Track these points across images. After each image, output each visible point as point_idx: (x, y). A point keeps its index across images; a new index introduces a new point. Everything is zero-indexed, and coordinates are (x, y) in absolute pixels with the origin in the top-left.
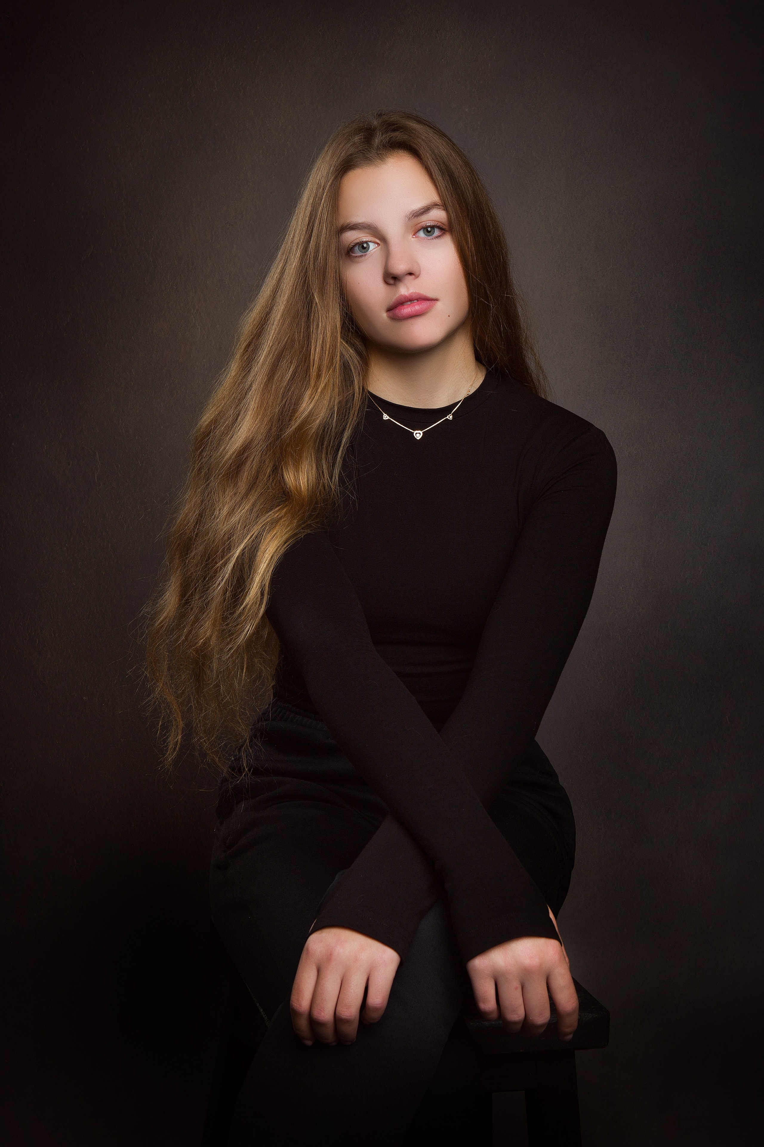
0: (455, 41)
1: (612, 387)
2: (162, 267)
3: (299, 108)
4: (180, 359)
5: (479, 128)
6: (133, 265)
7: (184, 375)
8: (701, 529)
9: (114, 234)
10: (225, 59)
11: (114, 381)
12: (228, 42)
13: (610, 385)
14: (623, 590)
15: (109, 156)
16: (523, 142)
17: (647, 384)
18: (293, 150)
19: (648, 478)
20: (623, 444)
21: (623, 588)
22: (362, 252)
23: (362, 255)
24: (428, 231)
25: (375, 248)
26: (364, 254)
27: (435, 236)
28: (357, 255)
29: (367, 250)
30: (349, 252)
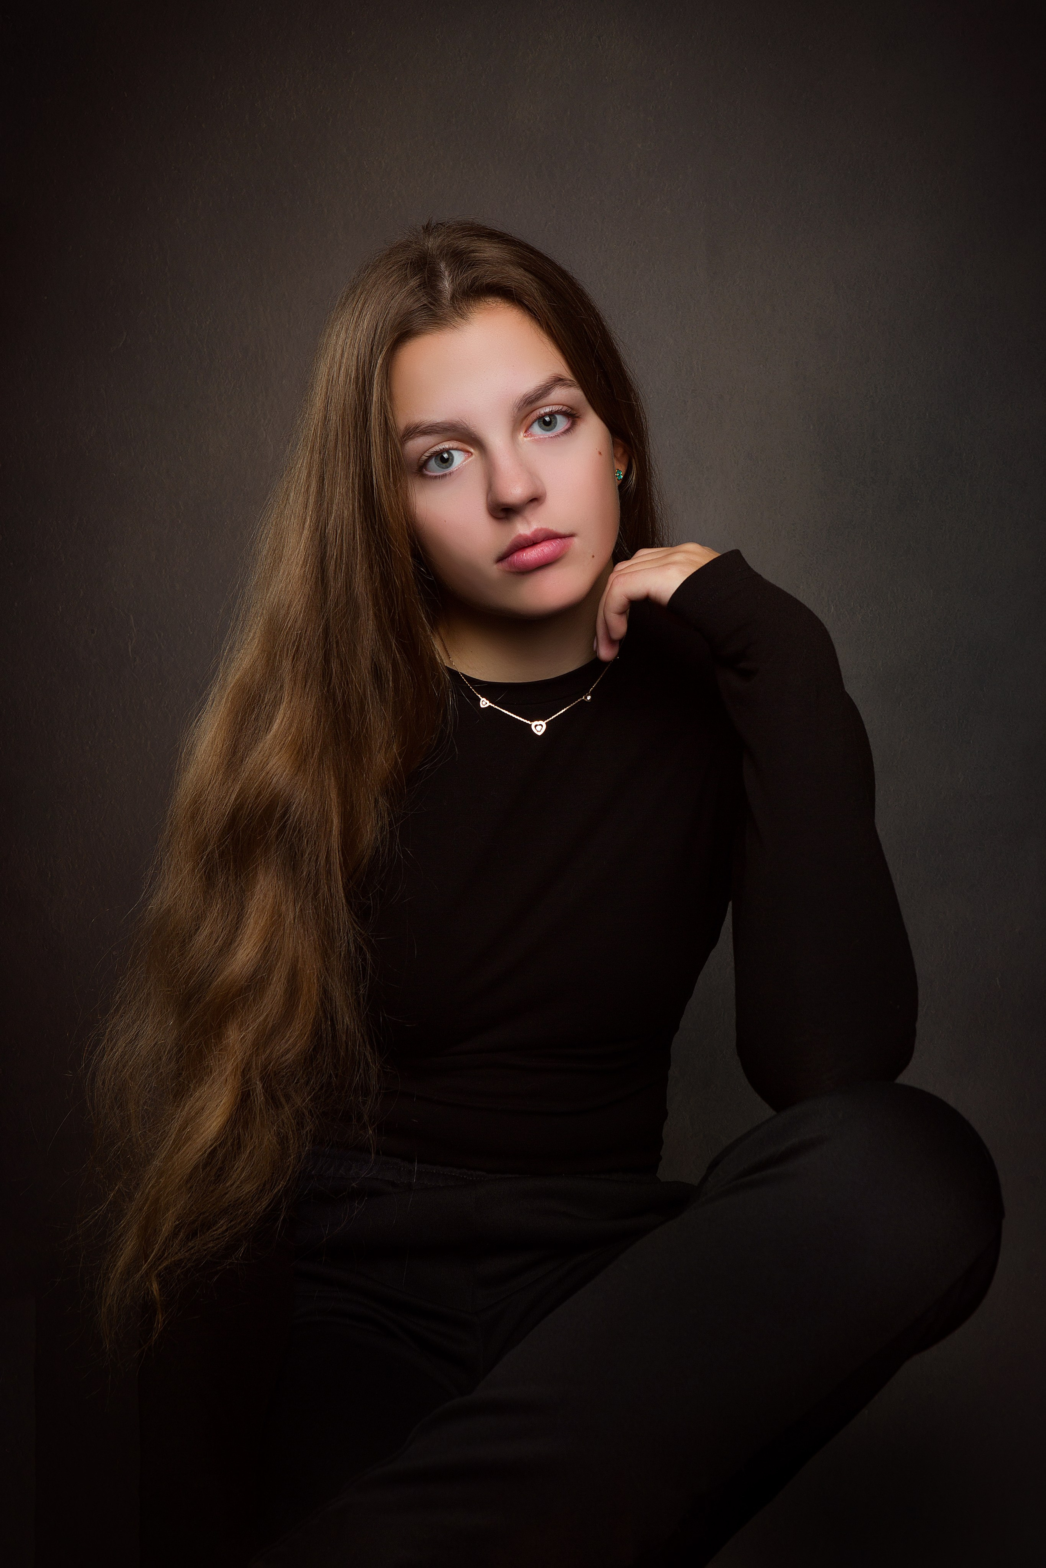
0: (624, 51)
1: (839, 526)
2: (220, 361)
3: (409, 144)
4: (246, 487)
5: (656, 170)
6: (181, 358)
9: (155, 316)
10: (307, 76)
11: (155, 517)
13: (836, 523)
15: (148, 209)
22: (443, 468)
23: (442, 473)
24: (547, 423)
25: (464, 461)
26: (447, 471)
27: (563, 430)
28: (435, 474)
29: (451, 465)
30: (420, 469)
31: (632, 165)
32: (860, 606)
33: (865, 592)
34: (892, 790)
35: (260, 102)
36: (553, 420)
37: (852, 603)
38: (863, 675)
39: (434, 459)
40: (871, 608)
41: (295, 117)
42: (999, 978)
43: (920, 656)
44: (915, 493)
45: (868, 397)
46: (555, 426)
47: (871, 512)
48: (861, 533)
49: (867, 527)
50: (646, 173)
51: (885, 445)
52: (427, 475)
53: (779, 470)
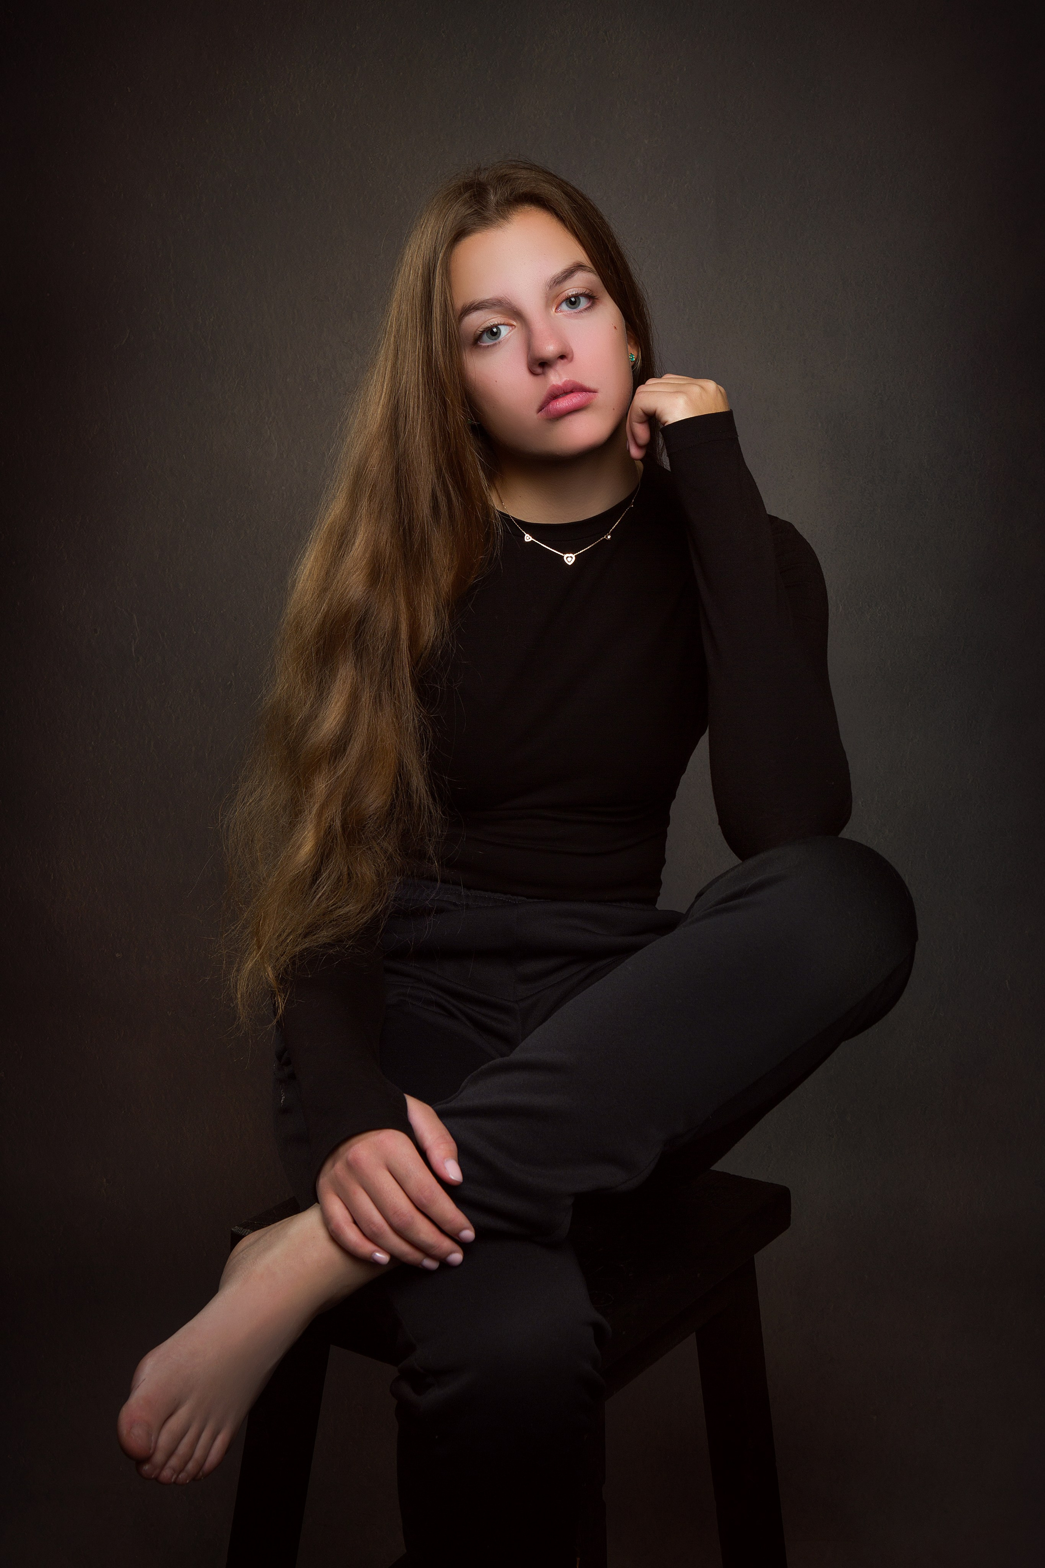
0: (630, 46)
1: (848, 525)
2: (224, 359)
3: (414, 139)
4: (250, 486)
5: (663, 166)
6: (185, 356)
7: (255, 508)
8: (970, 722)
9: (158, 313)
10: (312, 71)
11: (159, 516)
12: (316, 47)
13: (845, 522)
14: (862, 806)
15: (152, 205)
16: (725, 187)
17: (896, 520)
18: (405, 197)
19: (897, 651)
20: (862, 603)
21: (862, 803)
22: (492, 340)
23: (492, 343)
24: (572, 302)
25: (509, 333)
26: (496, 341)
27: (585, 307)
28: (488, 344)
29: (499, 337)
30: (476, 341)
31: (639, 161)
32: (869, 606)
33: (873, 591)
34: (901, 790)
35: (264, 97)
36: (577, 300)
37: (861, 603)
38: (871, 675)
39: (485, 334)
40: (879, 608)
41: (300, 112)
42: (1008, 981)
43: (929, 656)
44: (924, 492)
45: (877, 394)
46: (579, 305)
47: (879, 511)
48: (870, 532)
49: (876, 526)
50: (653, 168)
51: (894, 443)
52: (482, 346)
53: (787, 468)
